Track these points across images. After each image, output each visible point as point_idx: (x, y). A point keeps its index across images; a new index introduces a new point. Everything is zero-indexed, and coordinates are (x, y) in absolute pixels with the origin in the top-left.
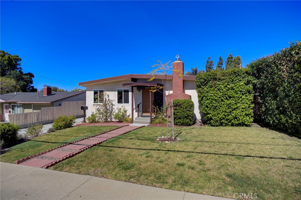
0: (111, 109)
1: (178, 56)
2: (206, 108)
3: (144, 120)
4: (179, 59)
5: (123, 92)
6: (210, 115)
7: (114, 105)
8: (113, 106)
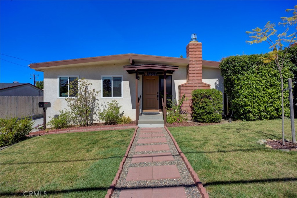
0: (92, 106)
1: (196, 35)
2: (245, 98)
3: (152, 119)
4: (196, 40)
5: (112, 81)
6: (249, 107)
7: (97, 99)
8: (94, 101)
